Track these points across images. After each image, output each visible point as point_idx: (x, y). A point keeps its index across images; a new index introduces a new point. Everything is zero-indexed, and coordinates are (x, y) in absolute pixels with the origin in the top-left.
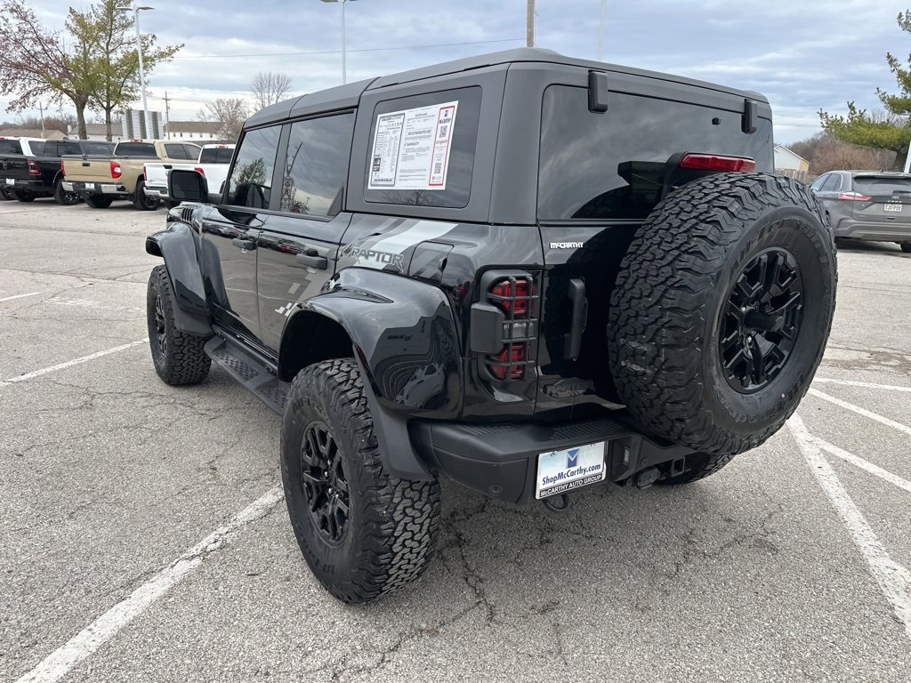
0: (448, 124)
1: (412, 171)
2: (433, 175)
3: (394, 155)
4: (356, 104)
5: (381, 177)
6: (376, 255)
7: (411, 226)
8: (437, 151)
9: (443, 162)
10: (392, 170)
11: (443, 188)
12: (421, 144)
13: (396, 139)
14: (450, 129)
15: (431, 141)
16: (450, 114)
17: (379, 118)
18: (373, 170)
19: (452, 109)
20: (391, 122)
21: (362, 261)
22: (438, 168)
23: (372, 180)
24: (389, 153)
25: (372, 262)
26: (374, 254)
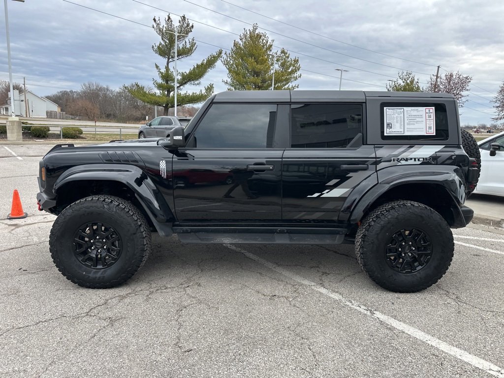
0: (432, 114)
1: (415, 129)
2: (427, 130)
3: (401, 122)
4: (365, 101)
5: (393, 130)
6: (413, 159)
7: (420, 148)
8: (427, 123)
9: (432, 126)
10: (401, 128)
11: (435, 134)
12: (418, 119)
13: (400, 117)
14: (433, 116)
15: (424, 119)
16: (431, 111)
17: (385, 108)
18: (387, 128)
19: (432, 109)
20: (395, 111)
21: (403, 162)
22: (430, 128)
23: (387, 132)
24: (397, 122)
25: (412, 162)
26: (411, 159)
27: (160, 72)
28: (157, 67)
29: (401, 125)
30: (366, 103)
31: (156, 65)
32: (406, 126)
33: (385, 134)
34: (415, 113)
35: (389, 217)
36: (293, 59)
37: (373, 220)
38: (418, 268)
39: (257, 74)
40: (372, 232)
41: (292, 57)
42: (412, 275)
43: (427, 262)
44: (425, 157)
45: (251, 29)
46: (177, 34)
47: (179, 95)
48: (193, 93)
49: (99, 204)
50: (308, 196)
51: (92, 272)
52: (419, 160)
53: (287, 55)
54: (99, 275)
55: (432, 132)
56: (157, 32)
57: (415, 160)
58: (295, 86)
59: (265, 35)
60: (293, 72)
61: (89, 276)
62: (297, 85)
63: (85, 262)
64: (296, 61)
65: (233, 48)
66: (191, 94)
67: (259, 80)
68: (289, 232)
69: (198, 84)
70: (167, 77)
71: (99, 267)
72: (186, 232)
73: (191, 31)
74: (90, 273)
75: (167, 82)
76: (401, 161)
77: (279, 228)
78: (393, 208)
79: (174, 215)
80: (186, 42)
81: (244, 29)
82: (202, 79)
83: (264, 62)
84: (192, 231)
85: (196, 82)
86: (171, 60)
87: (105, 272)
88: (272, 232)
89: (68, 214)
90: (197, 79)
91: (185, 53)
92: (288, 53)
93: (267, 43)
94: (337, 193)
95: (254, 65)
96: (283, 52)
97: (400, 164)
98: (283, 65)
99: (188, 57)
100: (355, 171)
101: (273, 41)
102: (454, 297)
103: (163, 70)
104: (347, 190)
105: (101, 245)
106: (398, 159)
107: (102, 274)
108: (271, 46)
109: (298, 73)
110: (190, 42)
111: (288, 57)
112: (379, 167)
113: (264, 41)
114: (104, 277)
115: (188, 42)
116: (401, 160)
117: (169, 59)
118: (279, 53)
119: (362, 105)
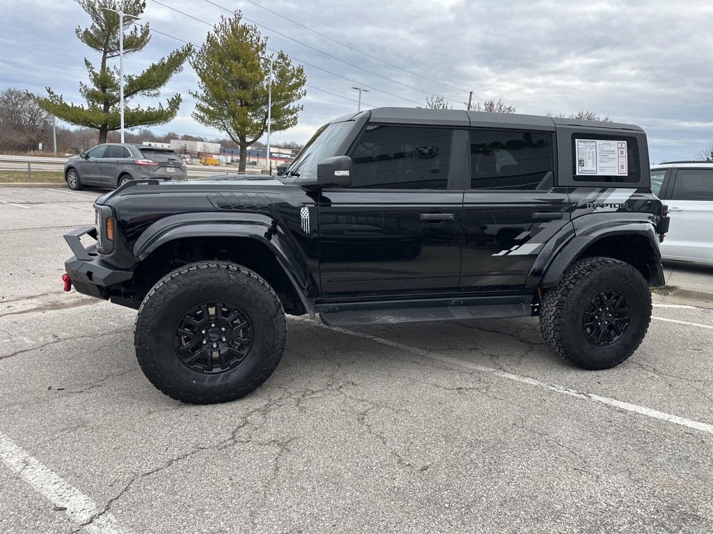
1: (607, 168)
2: (620, 169)
3: (593, 159)
4: (555, 130)
5: (586, 169)
6: (609, 205)
7: (613, 191)
8: (619, 160)
9: (624, 164)
10: (593, 167)
11: (627, 175)
12: (611, 156)
13: (593, 152)
14: (625, 151)
15: (616, 156)
16: (623, 145)
17: (576, 140)
18: (579, 166)
19: (624, 144)
20: (587, 144)
21: (599, 209)
22: (622, 167)
23: (580, 171)
24: (589, 159)
25: (607, 209)
26: (607, 205)
27: (93, 73)
28: (88, 64)
29: (593, 163)
30: (556, 132)
31: (86, 61)
32: (599, 165)
33: (577, 174)
34: (607, 148)
35: (592, 277)
36: (296, 68)
37: (571, 283)
38: (615, 339)
39: (243, 85)
40: (572, 298)
41: (295, 65)
42: (609, 348)
43: (624, 331)
44: (620, 203)
45: (232, 17)
46: (122, 14)
47: (127, 111)
48: (149, 108)
49: (223, 275)
50: (494, 255)
51: (207, 380)
52: (615, 207)
53: (287, 61)
54: (218, 382)
55: (624, 172)
56: (83, 7)
57: (611, 207)
58: (298, 107)
59: (255, 30)
60: (297, 86)
61: (203, 386)
62: (300, 106)
63: (193, 365)
64: (300, 71)
65: (206, 44)
66: (146, 110)
67: (248, 95)
68: (466, 304)
69: (154, 95)
70: (104, 81)
71: (215, 370)
72: (333, 311)
73: (142, 12)
74: (204, 381)
75: (104, 88)
76: (597, 208)
77: (454, 300)
78: (593, 266)
79: (319, 287)
80: (136, 29)
81: (222, 17)
82: (162, 87)
83: (255, 68)
84: (341, 309)
85: (153, 92)
86: (108, 55)
87: (227, 376)
88: (444, 305)
89: (171, 291)
90: (155, 88)
91: (134, 44)
92: (289, 58)
93: (258, 41)
94: (526, 249)
95: (242, 72)
96: (281, 56)
97: (595, 211)
98: (282, 75)
99: (136, 52)
100: (548, 220)
101: (267, 38)
102: (651, 369)
103: (98, 70)
104: (537, 245)
105: (218, 336)
106: (594, 205)
107: (223, 379)
108: (263, 45)
109: (303, 88)
110: (142, 29)
111: (288, 65)
112: (574, 214)
113: (254, 38)
114: (226, 384)
115: (139, 28)
116: (597, 206)
117: (105, 53)
118: (275, 57)
119: (551, 135)
